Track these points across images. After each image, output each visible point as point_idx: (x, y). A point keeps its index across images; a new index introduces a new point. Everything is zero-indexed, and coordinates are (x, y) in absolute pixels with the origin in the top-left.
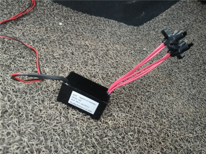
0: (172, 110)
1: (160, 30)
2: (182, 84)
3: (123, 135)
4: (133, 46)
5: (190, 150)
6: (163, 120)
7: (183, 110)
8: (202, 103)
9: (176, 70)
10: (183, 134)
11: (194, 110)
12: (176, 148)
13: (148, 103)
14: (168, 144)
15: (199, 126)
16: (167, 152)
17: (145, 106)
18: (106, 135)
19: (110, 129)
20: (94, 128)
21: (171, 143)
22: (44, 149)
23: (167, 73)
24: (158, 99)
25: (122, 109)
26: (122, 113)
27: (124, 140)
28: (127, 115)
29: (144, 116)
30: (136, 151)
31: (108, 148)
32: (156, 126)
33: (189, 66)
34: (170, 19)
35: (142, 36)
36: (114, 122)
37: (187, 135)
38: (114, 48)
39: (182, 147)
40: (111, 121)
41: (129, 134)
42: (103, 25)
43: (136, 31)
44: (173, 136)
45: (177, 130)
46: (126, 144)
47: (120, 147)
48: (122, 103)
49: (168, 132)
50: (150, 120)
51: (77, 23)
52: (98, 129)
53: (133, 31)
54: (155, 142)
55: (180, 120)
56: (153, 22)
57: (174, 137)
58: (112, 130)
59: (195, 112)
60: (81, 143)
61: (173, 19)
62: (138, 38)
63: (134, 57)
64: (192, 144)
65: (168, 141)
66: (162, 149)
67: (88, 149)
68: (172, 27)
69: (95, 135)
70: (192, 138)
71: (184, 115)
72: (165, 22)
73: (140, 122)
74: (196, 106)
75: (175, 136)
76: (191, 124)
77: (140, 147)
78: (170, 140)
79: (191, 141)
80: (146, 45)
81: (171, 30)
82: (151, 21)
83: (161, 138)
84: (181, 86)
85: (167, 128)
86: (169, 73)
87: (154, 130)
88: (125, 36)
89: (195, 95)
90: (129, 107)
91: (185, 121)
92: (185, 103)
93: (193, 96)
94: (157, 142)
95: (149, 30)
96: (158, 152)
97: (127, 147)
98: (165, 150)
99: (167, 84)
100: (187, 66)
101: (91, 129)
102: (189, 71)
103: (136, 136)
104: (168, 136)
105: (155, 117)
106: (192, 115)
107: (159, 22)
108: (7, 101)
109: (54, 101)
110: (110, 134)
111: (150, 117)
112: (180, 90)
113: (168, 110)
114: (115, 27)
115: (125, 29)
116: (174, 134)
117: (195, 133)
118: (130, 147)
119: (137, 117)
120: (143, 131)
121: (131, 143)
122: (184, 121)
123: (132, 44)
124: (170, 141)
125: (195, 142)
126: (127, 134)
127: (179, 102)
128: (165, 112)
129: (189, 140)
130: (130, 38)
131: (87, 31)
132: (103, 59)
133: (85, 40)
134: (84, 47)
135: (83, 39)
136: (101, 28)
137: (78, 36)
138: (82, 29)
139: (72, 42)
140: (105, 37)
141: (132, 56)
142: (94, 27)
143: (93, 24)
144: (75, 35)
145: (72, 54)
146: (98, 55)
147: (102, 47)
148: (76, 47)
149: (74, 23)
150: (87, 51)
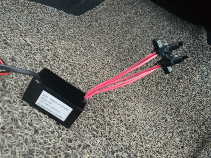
4: (80, 42)
6: (134, 134)
7: (144, 115)
10: (153, 146)
11: (153, 113)
13: (116, 116)
15: (161, 130)
17: (114, 121)
24: (122, 107)
29: (117, 135)
32: (131, 145)
34: (111, 9)
35: (85, 27)
37: (157, 145)
42: (41, 13)
43: (77, 21)
45: (148, 142)
48: (92, 125)
49: (142, 148)
53: (75, 22)
56: (94, 12)
57: (148, 152)
61: (114, 10)
62: (82, 31)
71: (147, 122)
73: (115, 144)
74: (152, 107)
75: (149, 150)
79: (162, 152)
80: (92, 39)
82: (92, 11)
84: (134, 86)
85: (139, 143)
87: (131, 151)
89: (149, 96)
91: (149, 128)
92: (143, 106)
93: (147, 96)
95: (91, 21)
104: (143, 153)
113: (134, 120)
114: (55, 15)
115: (66, 19)
130: (73, 31)
131: (22, 22)
132: (54, 63)
133: (23, 35)
134: (25, 47)
135: (21, 35)
136: (39, 17)
137: (12, 30)
138: (16, 19)
139: (8, 41)
140: (47, 29)
141: (82, 55)
142: (30, 16)
143: (27, 11)
144: (9, 29)
145: (12, 59)
146: (46, 58)
147: (48, 46)
148: (15, 48)
149: (3, 10)
150: (31, 53)
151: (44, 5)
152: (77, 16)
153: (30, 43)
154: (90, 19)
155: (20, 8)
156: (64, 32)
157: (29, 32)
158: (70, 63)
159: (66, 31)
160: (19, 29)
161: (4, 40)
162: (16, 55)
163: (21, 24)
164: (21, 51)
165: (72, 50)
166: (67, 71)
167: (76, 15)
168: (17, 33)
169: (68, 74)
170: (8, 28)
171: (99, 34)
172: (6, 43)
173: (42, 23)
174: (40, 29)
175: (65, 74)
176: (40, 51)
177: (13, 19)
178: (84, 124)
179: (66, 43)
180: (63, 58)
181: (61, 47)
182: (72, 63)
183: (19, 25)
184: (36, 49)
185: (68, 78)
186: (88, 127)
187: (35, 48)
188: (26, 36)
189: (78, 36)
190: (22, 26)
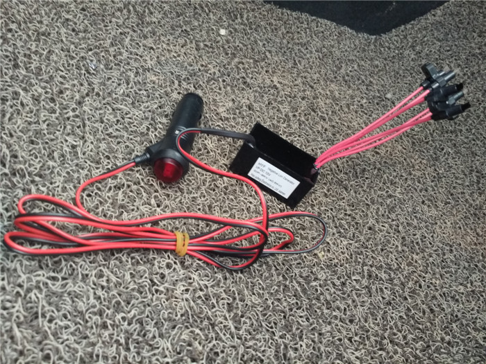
0: (432, 236)
1: (427, 49)
2: (458, 181)
3: (342, 280)
4: (365, 87)
5: (457, 316)
6: (415, 256)
7: (452, 237)
9: (450, 150)
10: (447, 286)
11: (475, 239)
12: (432, 311)
13: (390, 220)
14: (420, 302)
15: (479, 271)
16: (416, 316)
17: (383, 226)
18: (315, 276)
19: (321, 267)
20: (295, 262)
21: (424, 299)
22: (224, 295)
23: (431, 156)
24: (408, 212)
25: (342, 231)
26: (342, 239)
27: (345, 289)
28: (351, 242)
29: (380, 247)
30: (364, 310)
31: (318, 299)
32: (400, 267)
33: (478, 142)
34: (451, 25)
35: (385, 59)
36: (328, 254)
37: (454, 288)
38: (328, 93)
39: (443, 309)
40: (323, 253)
41: (353, 278)
42: (306, 33)
43: (372, 47)
44: (429, 287)
45: (438, 276)
46: (349, 296)
47: (337, 300)
48: (342, 219)
49: (421, 280)
50: (390, 254)
51: (254, 27)
52: (302, 265)
53: (366, 48)
54: (396, 297)
55: (445, 257)
56: (413, 28)
57: (431, 290)
58: (324, 269)
59: (475, 244)
60: (276, 288)
61: (458, 27)
62: (377, 66)
63: (366, 114)
64: (461, 306)
65: (419, 295)
66: (409, 309)
67: (289, 300)
68: (453, 47)
69: (298, 276)
70: (463, 294)
71: (453, 249)
72: (440, 31)
73: (372, 257)
74: (478, 230)
75: (433, 288)
76: (464, 268)
77: (371, 304)
78: (422, 294)
79: (460, 300)
80: (392, 84)
81: (450, 53)
82: (409, 26)
83: (408, 290)
84: (455, 185)
85: (419, 272)
86: (434, 156)
87: (397, 275)
88: (349, 60)
89: (481, 209)
90: (354, 227)
91: (454, 260)
92: (458, 223)
93: (476, 209)
94: (400, 296)
95: (403, 47)
96: (401, 314)
97: (350, 302)
98: (413, 312)
99: (428, 180)
100: (473, 142)
101: (291, 265)
102: (476, 155)
103: (365, 282)
104: (420, 287)
105: (400, 249)
106: (469, 248)
107: (425, 29)
108: (156, 205)
109: (227, 209)
110: (322, 275)
111: (391, 248)
112: (452, 195)
113: (425, 237)
114: (330, 36)
115: (350, 43)
116: (431, 283)
117: (469, 285)
118: (354, 301)
119: (367, 248)
120: (377, 275)
121: (356, 294)
122: (452, 261)
123: (363, 82)
124: (423, 296)
125: (468, 301)
126: (350, 278)
127: (447, 221)
128: (419, 240)
129: (457, 297)
130: (359, 65)
131: (273, 48)
132: (308, 120)
133: (270, 71)
134: (269, 90)
135: (267, 72)
136: (301, 41)
137: (257, 61)
138: (264, 44)
139: (248, 80)
140: (309, 62)
141: (362, 111)
142: (287, 38)
143: (284, 30)
144: (252, 61)
145: (249, 107)
146: (297, 111)
147: (304, 91)
148: (256, 91)
149: (247, 28)
150: (275, 100)
151: (314, 18)
152: (374, 37)
153: (278, 85)
154: (401, 42)
155: (274, 24)
156: (340, 68)
157: (280, 67)
158: (334, 124)
159: (343, 65)
160: (266, 61)
161: (244, 78)
162: (255, 102)
163: (270, 52)
164: (263, 96)
165: (344, 102)
166: (324, 135)
167: (373, 35)
168: (262, 68)
169: (324, 140)
170: (251, 58)
171: (411, 74)
172: (245, 83)
173: (303, 51)
174: (299, 61)
175: (319, 139)
176: (289, 99)
177: (261, 44)
178: (330, 215)
179: (337, 88)
180: (323, 113)
181: (327, 94)
182: (337, 123)
183: (267, 53)
184: (285, 94)
185: (322, 145)
186: (334, 221)
187: (283, 93)
188: (274, 72)
189: (366, 76)
190: (272, 56)
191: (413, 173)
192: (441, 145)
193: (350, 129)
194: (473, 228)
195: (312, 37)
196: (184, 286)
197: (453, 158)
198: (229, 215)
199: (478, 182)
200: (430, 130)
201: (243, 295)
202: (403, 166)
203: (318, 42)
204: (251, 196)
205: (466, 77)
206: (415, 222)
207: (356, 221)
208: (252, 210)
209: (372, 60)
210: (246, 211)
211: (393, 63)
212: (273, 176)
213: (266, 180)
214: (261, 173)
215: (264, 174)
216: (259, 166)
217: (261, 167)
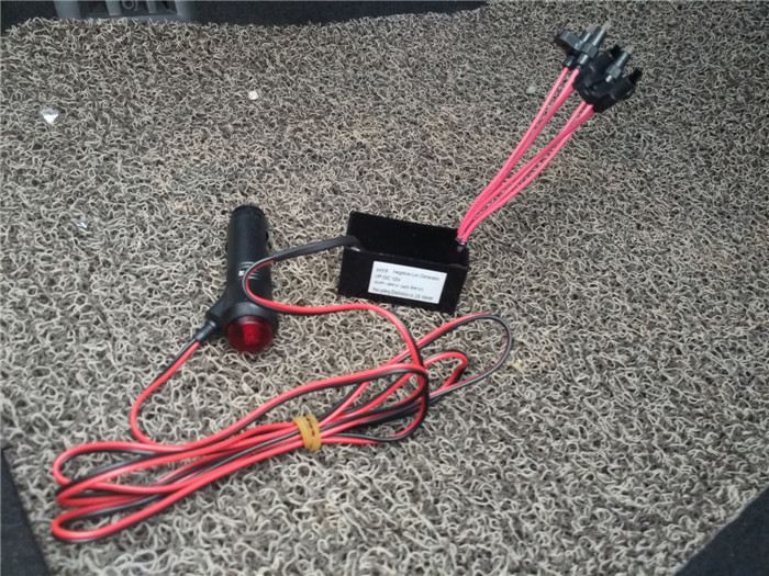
0: (670, 271)
2: (678, 175)
3: (562, 389)
4: (492, 91)
5: (748, 374)
6: (655, 311)
7: (700, 261)
8: (753, 222)
9: (649, 133)
10: (718, 335)
11: (734, 250)
12: (709, 381)
13: (599, 273)
14: (685, 375)
15: (757, 294)
16: (689, 398)
17: (592, 286)
18: (521, 399)
19: (525, 383)
20: (485, 391)
21: (691, 369)
22: (399, 482)
23: (625, 153)
24: (621, 250)
25: (536, 317)
26: (540, 329)
27: (570, 400)
28: (554, 328)
29: (599, 319)
30: (609, 419)
31: (537, 431)
32: (640, 336)
33: (687, 105)
36: (528, 360)
37: (729, 334)
38: (441, 122)
39: (725, 372)
40: (520, 361)
41: (577, 379)
42: (375, 46)
44: (691, 348)
45: (699, 326)
46: (580, 408)
47: (565, 420)
48: (529, 301)
49: (677, 342)
50: (618, 323)
51: (296, 68)
52: (497, 392)
53: (472, 32)
54: (649, 381)
55: (699, 295)
57: (697, 350)
58: (530, 384)
59: (738, 257)
60: (471, 439)
62: (499, 53)
63: (508, 130)
64: (750, 356)
65: (681, 365)
66: (674, 393)
67: (495, 450)
69: (495, 409)
70: (745, 337)
71: (707, 277)
73: (593, 337)
74: (735, 235)
75: (699, 347)
76: (734, 298)
77: (617, 406)
78: (686, 362)
79: (744, 348)
80: (530, 70)
83: (663, 364)
84: (676, 182)
85: (670, 332)
86: (630, 152)
87: (639, 349)
88: (454, 60)
89: (726, 202)
90: (550, 304)
91: (714, 293)
92: (701, 237)
93: (720, 205)
94: (654, 378)
96: (666, 404)
97: (585, 416)
98: (681, 393)
99: (635, 190)
100: (680, 108)
101: (480, 398)
102: (691, 125)
103: (596, 379)
104: (679, 352)
105: (629, 309)
106: (730, 267)
108: (252, 391)
109: (358, 354)
110: (530, 395)
111: (616, 313)
112: (676, 198)
113: (660, 277)
114: (413, 35)
115: (446, 34)
116: (693, 340)
117: (750, 321)
118: (590, 413)
119: (581, 327)
120: (609, 362)
121: (590, 401)
122: (712, 296)
123: (486, 84)
124: (688, 364)
125: (756, 345)
126: (572, 381)
127: (683, 240)
128: (653, 284)
129: (739, 346)
130: (471, 62)
131: (336, 89)
132: (426, 175)
133: (345, 124)
134: (354, 154)
135: (339, 128)
136: (373, 60)
137: (319, 118)
138: (321, 88)
139: (317, 151)
140: (397, 88)
141: (501, 129)
142: (351, 64)
143: (341, 54)
144: (312, 121)
145: (333, 190)
146: (405, 168)
147: (405, 133)
148: (335, 163)
149: (288, 74)
150: (368, 165)
151: (378, 19)
152: (477, 11)
153: (364, 141)
155: (324, 51)
156: (445, 78)
157: (356, 113)
158: (466, 164)
159: (448, 72)
160: (333, 111)
161: (309, 151)
162: (339, 179)
163: (333, 96)
164: (348, 166)
165: (470, 126)
166: (458, 188)
168: (331, 125)
169: (461, 195)
170: (309, 117)
172: (314, 157)
173: (382, 74)
174: (382, 92)
175: (454, 196)
176: (387, 155)
177: (316, 90)
178: (509, 301)
179: (451, 109)
180: (444, 155)
181: (440, 125)
182: (471, 161)
183: (331, 100)
184: (380, 150)
185: (461, 204)
186: (518, 308)
187: (375, 149)
188: (350, 124)
189: (487, 73)
190: (338, 100)
191: (608, 189)
192: (634, 131)
193: (492, 163)
194: (725, 234)
195: (386, 48)
196: (336, 492)
197: (660, 143)
198: (363, 362)
199: (709, 164)
200: (610, 116)
201: (427, 470)
202: (590, 186)
203: (398, 53)
204: (385, 320)
205: (634, 15)
206: (637, 261)
207: (550, 294)
208: (394, 341)
209: (486, 46)
210: (386, 347)
211: (520, 37)
212: (405, 280)
213: (398, 289)
214: (386, 281)
215: (391, 281)
216: (378, 273)
217: (383, 274)
